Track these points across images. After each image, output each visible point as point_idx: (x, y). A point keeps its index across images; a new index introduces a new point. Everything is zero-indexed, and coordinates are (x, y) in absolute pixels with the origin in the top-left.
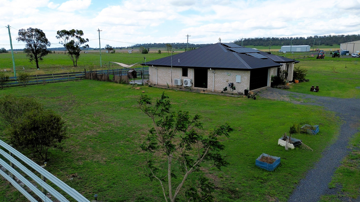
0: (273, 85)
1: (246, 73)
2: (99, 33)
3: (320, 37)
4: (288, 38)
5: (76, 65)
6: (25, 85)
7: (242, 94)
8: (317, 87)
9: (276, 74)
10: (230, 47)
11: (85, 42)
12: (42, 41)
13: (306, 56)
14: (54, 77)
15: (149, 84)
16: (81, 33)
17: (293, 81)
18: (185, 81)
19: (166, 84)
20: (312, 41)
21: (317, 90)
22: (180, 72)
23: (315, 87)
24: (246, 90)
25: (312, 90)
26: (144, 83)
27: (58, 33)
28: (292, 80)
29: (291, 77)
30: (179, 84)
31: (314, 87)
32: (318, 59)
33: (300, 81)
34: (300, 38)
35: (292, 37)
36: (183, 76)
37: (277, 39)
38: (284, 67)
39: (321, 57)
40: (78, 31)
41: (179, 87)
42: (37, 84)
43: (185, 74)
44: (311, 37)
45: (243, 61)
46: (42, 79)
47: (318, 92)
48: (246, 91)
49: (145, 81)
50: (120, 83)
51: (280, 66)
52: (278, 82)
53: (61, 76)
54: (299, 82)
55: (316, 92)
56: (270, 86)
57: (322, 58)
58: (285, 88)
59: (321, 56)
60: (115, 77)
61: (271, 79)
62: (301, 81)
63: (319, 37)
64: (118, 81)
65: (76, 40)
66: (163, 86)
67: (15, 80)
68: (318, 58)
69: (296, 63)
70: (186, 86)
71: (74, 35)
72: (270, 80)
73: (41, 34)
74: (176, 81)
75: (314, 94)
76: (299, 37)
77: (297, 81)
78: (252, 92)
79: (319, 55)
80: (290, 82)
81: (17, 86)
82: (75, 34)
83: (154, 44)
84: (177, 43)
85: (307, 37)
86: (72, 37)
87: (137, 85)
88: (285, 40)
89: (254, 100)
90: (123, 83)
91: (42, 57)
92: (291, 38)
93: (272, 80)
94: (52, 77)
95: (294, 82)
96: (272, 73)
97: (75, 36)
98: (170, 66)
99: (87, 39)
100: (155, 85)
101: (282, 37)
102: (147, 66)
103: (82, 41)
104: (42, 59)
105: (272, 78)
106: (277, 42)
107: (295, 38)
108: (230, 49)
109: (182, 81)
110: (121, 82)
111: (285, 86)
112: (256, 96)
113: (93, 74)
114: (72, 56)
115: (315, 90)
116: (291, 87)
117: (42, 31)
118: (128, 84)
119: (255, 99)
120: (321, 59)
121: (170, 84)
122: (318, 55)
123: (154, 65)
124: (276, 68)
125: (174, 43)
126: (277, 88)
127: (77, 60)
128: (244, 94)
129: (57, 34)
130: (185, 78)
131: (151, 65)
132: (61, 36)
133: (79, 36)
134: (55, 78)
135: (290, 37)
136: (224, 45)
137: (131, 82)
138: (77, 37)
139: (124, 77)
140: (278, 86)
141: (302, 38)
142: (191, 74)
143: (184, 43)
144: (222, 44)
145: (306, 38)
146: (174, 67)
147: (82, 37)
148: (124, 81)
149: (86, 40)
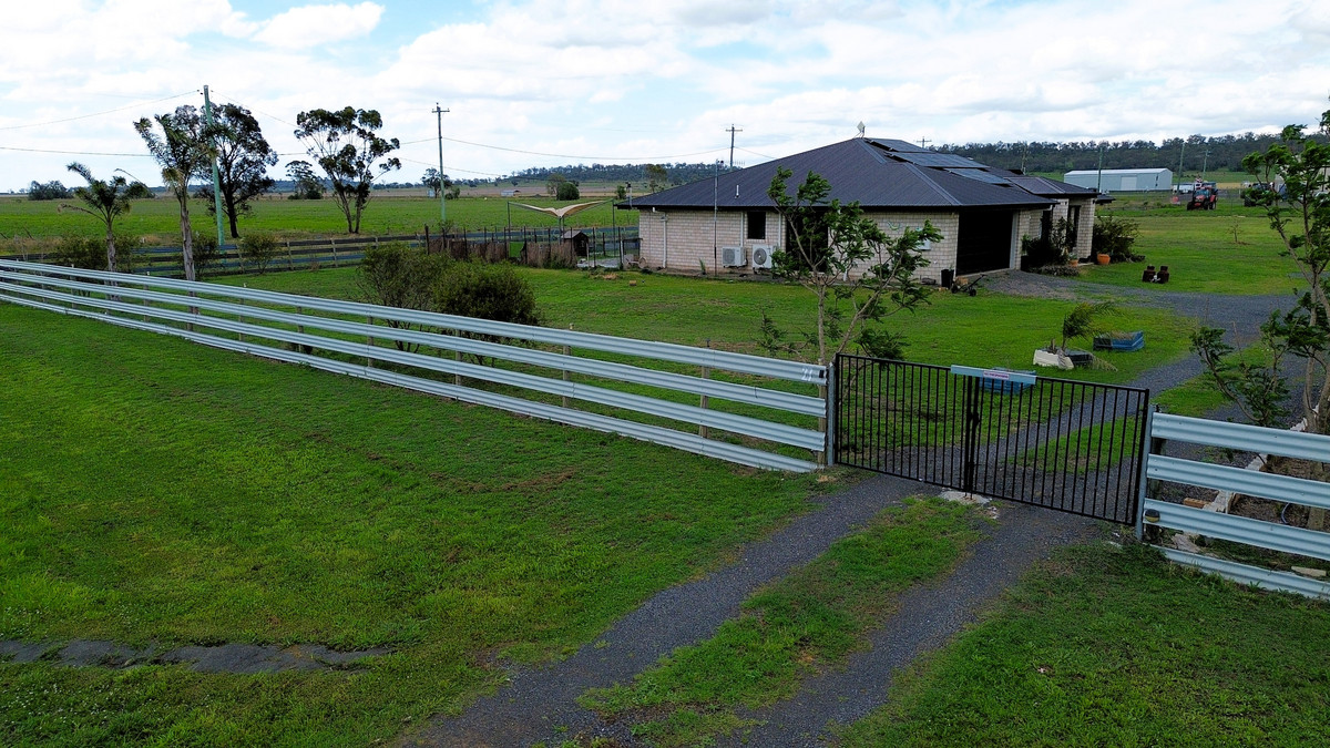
0: (1027, 265)
1: (947, 221)
2: (440, 119)
3: (1211, 139)
4: (1092, 144)
5: (357, 228)
6: (262, 272)
7: (934, 283)
8: (1164, 268)
9: (1037, 234)
10: (893, 150)
11: (388, 148)
12: (250, 149)
13: (1151, 203)
14: (338, 250)
15: (642, 266)
16: (373, 118)
17: (1093, 258)
18: (758, 253)
19: (695, 265)
20: (1181, 156)
21: (1164, 277)
22: (740, 225)
23: (1157, 270)
24: (946, 270)
25: (1147, 277)
26: (626, 264)
27: (301, 118)
28: (1088, 253)
29: (1085, 246)
30: (738, 262)
31: (1153, 268)
32: (1193, 212)
33: (1113, 260)
34: (1137, 143)
35: (1106, 139)
36: (749, 238)
37: (1050, 148)
38: (1062, 210)
39: (1202, 204)
40: (364, 113)
41: (736, 271)
42: (290, 269)
43: (756, 231)
44: (1178, 142)
45: (935, 186)
46: (308, 256)
47: (1167, 284)
48: (946, 275)
49: (629, 258)
50: (547, 266)
51: (1048, 205)
52: (1042, 256)
53: (357, 249)
54: (1111, 262)
55: (1160, 282)
56: (1018, 267)
57: (1206, 209)
58: (1065, 274)
59: (1206, 200)
60: (529, 248)
61: (1020, 245)
62: (1115, 259)
63: (1206, 141)
64: (540, 261)
65: (361, 146)
66: (686, 271)
67: (229, 256)
68: (1192, 206)
69: (1101, 202)
70: (761, 269)
71: (351, 127)
72: (1019, 250)
73: (244, 125)
74: (729, 255)
75: (1154, 290)
76: (1132, 139)
77: (1105, 257)
78: (965, 280)
79: (1198, 197)
80: (1082, 260)
81: (239, 273)
82: (356, 122)
83: (594, 168)
84: (679, 165)
85: (1165, 142)
86: (344, 132)
87: (602, 270)
88: (1080, 150)
89: (971, 298)
90: (557, 267)
91: (249, 202)
92: (1104, 145)
93: (1024, 248)
94: (331, 250)
95: (1097, 262)
96: (1026, 228)
97: (356, 130)
98: (711, 209)
99: (392, 140)
100: (660, 268)
101: (1067, 141)
102: (634, 212)
103: (378, 147)
104: (246, 208)
105: (1025, 242)
106: (1049, 160)
107: (1116, 145)
108: (893, 154)
109: (746, 253)
110: (550, 262)
111: (1067, 266)
112: (975, 288)
113: (452, 244)
114: (344, 201)
115: (1156, 276)
116: (1083, 272)
117: (249, 112)
118: (574, 268)
119: (973, 293)
120: (1202, 211)
121: (710, 266)
122: (1194, 198)
123: (658, 208)
124: (1039, 214)
125: (669, 165)
126: (1039, 272)
127: (358, 212)
128: (940, 283)
129: (299, 123)
130: (756, 245)
131: (650, 207)
132: (309, 131)
133: (368, 129)
134: (339, 254)
135: (1098, 142)
136: (876, 144)
137: (581, 262)
138: (362, 133)
139: (562, 250)
140: (1043, 268)
141: (1146, 144)
142: (776, 231)
143: (702, 165)
144: (868, 141)
145: (1159, 144)
146: (723, 209)
147: (378, 133)
148: (559, 260)
149: (390, 143)
